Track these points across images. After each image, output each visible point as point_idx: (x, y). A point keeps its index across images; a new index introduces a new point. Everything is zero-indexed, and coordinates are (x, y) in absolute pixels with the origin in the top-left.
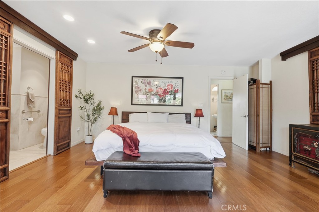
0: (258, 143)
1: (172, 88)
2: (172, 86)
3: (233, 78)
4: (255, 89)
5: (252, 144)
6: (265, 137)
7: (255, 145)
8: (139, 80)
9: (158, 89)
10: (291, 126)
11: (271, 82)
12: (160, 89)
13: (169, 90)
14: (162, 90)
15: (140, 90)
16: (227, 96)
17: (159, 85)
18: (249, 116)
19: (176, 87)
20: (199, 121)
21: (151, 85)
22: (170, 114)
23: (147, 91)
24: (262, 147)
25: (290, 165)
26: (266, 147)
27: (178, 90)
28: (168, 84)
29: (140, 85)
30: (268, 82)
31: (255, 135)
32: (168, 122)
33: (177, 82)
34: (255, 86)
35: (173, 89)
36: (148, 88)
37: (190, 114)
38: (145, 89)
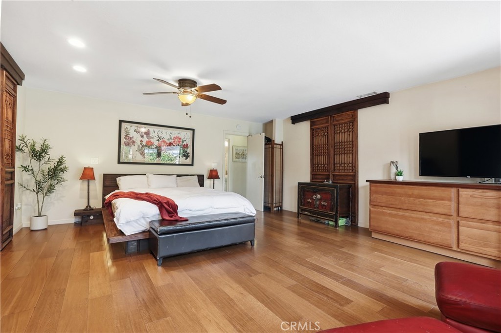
0: (272, 203)
1: (179, 142)
2: (180, 139)
3: (248, 135)
4: (270, 149)
5: (267, 205)
6: (278, 196)
7: (270, 205)
8: (131, 128)
9: (160, 142)
10: (299, 184)
11: (282, 142)
12: (164, 141)
13: (176, 144)
14: (167, 143)
15: (134, 142)
16: (238, 154)
17: (162, 137)
18: (265, 176)
19: (185, 141)
20: (214, 183)
21: (151, 135)
22: (178, 176)
23: (144, 143)
24: (275, 207)
25: (298, 217)
26: (278, 207)
27: (187, 145)
28: (175, 136)
29: (132, 134)
30: (280, 143)
31: (270, 195)
32: (177, 187)
33: (187, 134)
34: (270, 146)
35: (181, 143)
36: (145, 139)
37: (203, 176)
38: (141, 141)
